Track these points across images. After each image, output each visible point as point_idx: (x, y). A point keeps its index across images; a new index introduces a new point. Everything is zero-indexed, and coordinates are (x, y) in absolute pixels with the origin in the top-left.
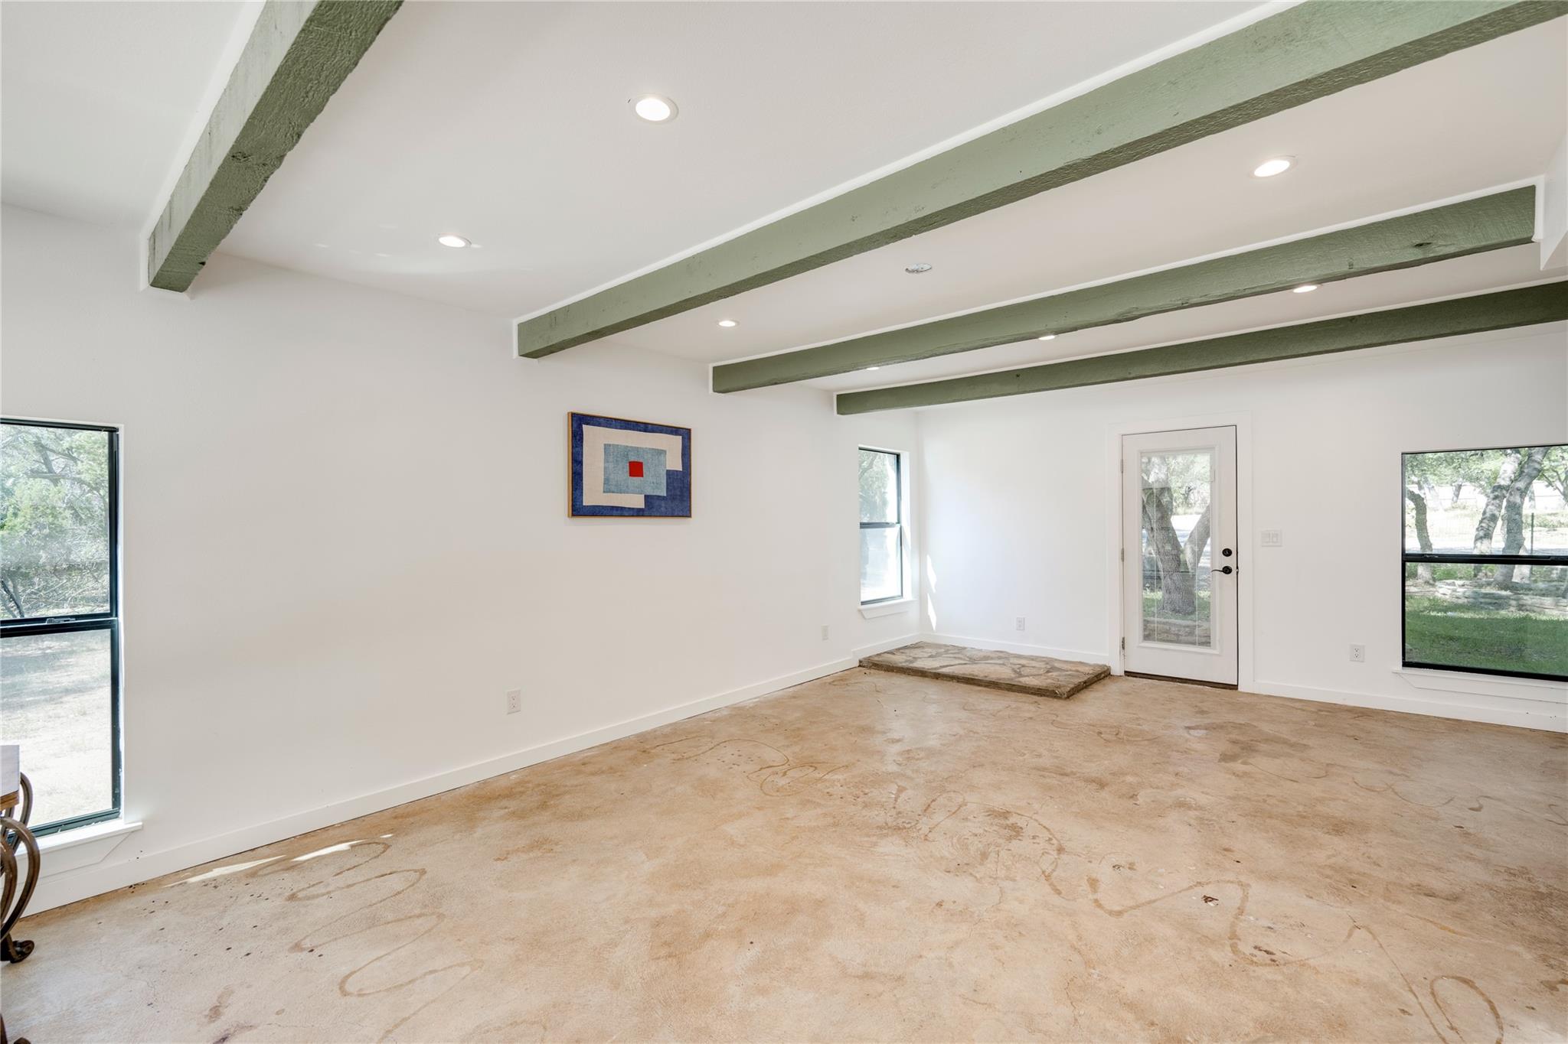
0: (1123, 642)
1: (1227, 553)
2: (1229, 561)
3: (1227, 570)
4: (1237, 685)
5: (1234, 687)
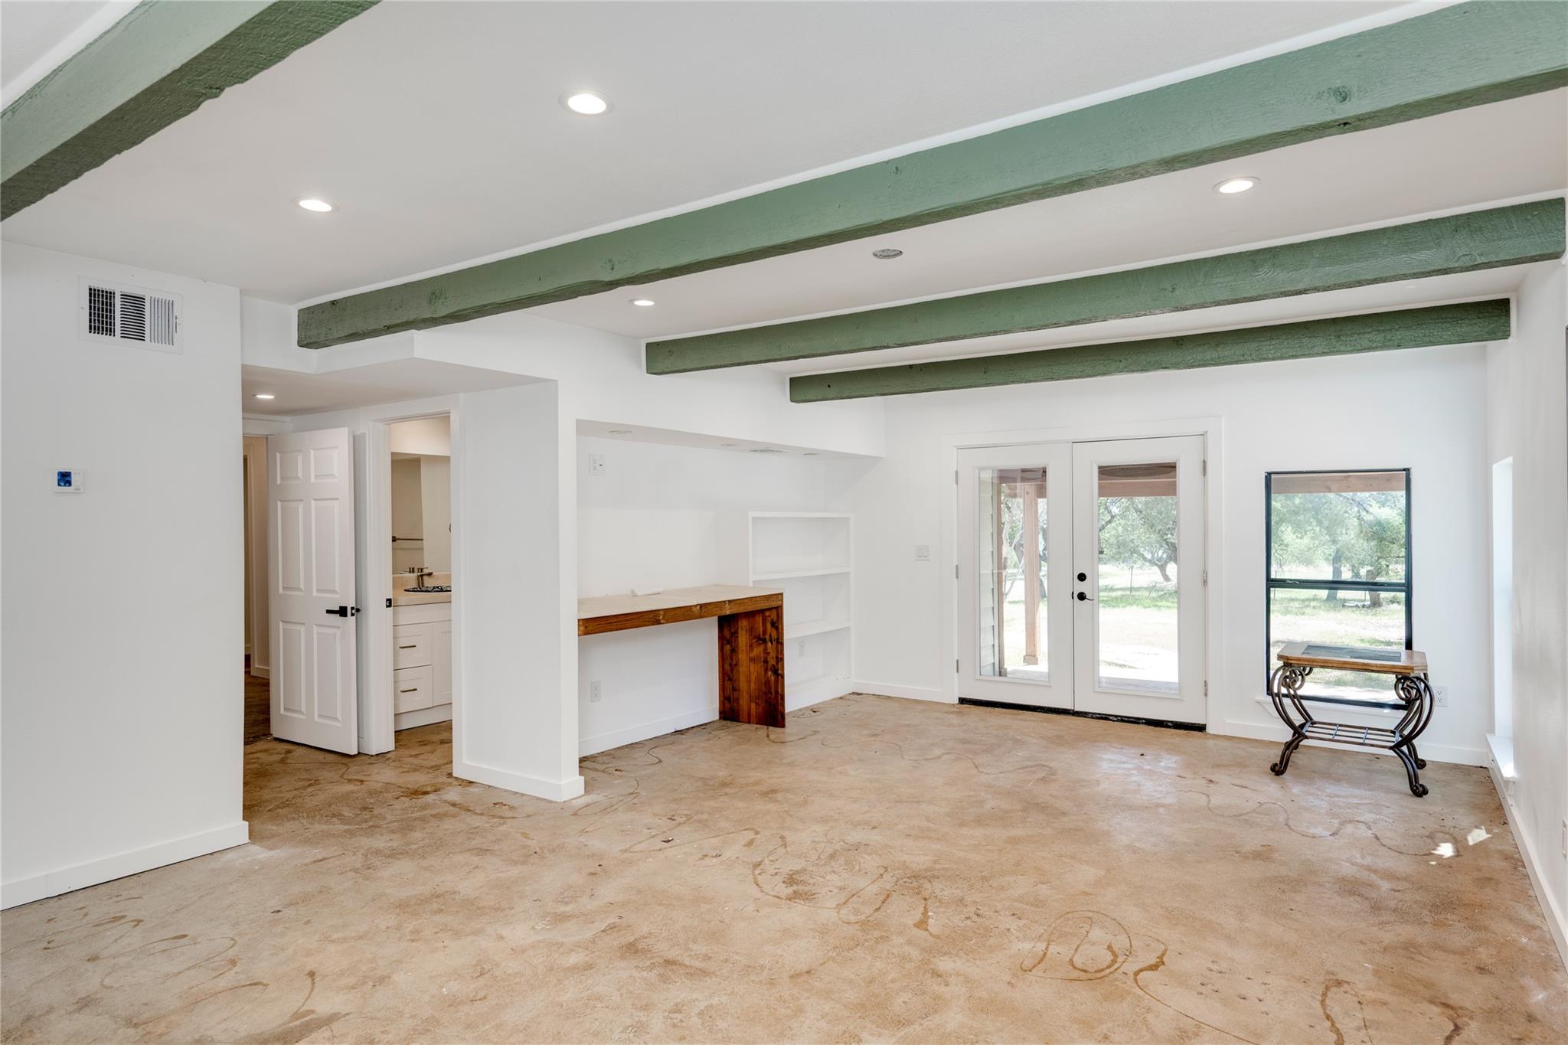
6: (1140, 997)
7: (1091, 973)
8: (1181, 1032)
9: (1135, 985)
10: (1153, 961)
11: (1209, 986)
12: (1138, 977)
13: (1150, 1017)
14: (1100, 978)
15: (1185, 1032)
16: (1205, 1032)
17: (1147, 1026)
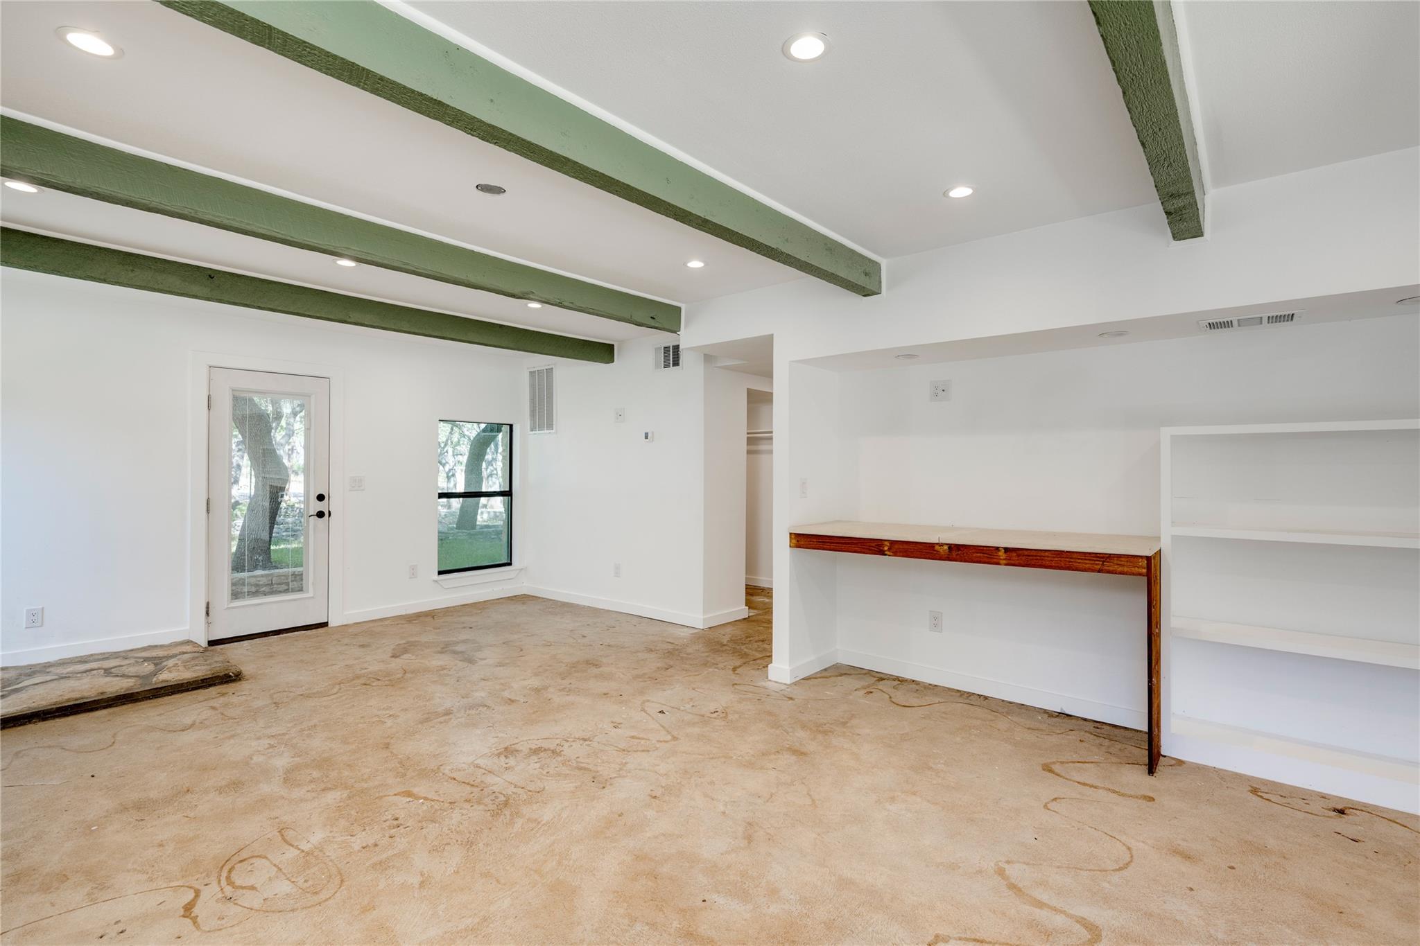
0: (208, 608)
1: (321, 498)
2: (322, 506)
3: (320, 514)
4: (327, 622)
5: (325, 625)
6: (170, 881)
7: (235, 864)
8: (105, 887)
9: (187, 884)
10: (196, 911)
11: (114, 934)
12: (192, 891)
13: (145, 877)
14: (222, 867)
15: (102, 889)
16: (83, 900)
17: (139, 871)
